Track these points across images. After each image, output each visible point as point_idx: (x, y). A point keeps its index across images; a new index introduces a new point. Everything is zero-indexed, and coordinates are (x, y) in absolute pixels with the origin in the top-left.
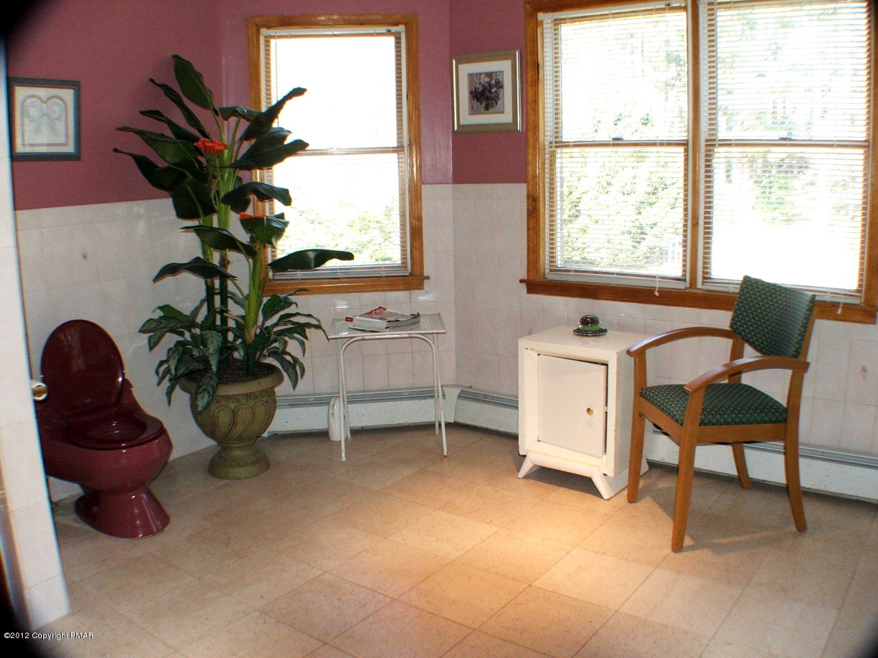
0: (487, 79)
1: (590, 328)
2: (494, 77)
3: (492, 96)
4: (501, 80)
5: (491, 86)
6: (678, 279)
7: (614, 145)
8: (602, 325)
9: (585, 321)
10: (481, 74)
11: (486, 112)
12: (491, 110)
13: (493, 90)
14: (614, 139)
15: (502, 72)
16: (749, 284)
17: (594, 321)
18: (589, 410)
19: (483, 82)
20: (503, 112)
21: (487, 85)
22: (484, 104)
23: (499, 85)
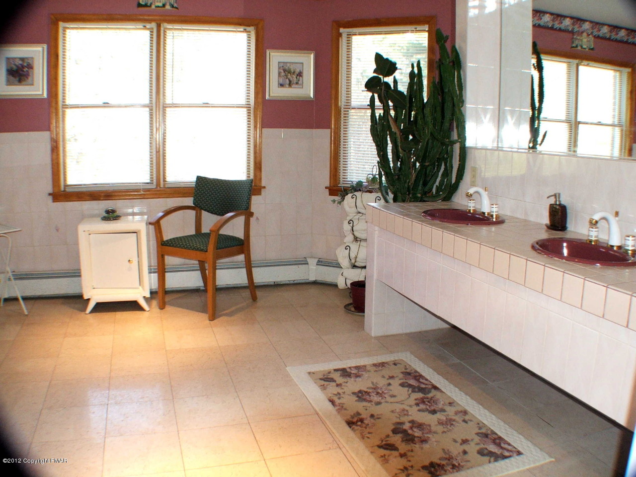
0: (21, 62)
1: (111, 216)
2: (26, 61)
3: (25, 74)
4: (31, 63)
5: (23, 67)
6: (148, 183)
7: (105, 107)
8: (118, 213)
9: (108, 212)
10: (15, 58)
11: (19, 84)
12: (23, 83)
13: (26, 69)
14: (104, 103)
15: (32, 58)
16: (201, 181)
17: (113, 211)
18: (129, 261)
19: (17, 64)
20: (33, 85)
21: (20, 66)
22: (17, 79)
23: (30, 67)
